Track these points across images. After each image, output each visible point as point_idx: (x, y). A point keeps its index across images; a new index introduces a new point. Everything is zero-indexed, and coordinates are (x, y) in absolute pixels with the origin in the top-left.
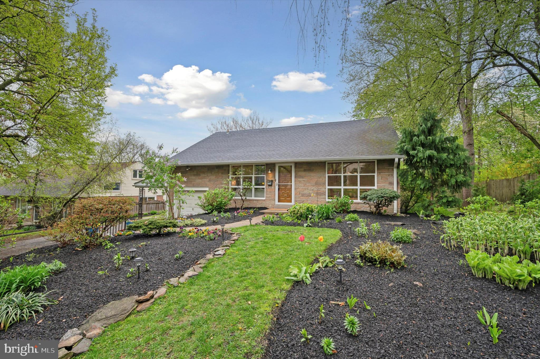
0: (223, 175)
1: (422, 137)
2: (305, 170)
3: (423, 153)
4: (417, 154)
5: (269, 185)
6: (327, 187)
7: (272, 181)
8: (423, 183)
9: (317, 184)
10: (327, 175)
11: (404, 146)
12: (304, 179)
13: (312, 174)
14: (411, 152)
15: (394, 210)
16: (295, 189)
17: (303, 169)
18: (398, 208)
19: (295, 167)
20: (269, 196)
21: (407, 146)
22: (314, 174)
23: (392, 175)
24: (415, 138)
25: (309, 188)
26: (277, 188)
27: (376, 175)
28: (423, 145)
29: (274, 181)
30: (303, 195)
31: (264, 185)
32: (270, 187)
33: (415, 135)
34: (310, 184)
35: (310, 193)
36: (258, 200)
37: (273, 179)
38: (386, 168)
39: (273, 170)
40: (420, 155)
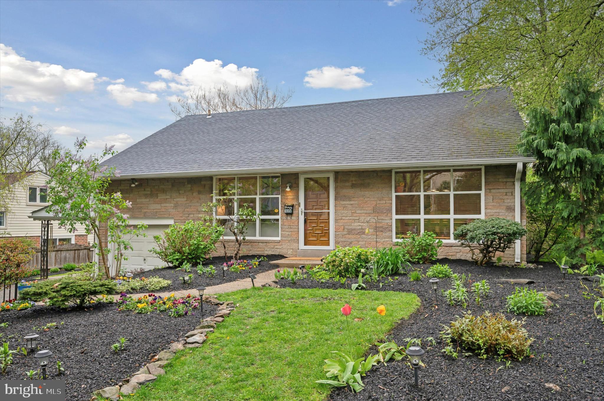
0: (201, 196)
1: (565, 125)
2: (353, 186)
3: (568, 153)
4: (556, 155)
5: (287, 214)
6: (395, 217)
7: (293, 206)
8: (567, 207)
9: (376, 211)
10: (394, 195)
11: (533, 141)
12: (352, 202)
13: (367, 193)
14: (547, 152)
15: (516, 256)
16: (336, 221)
17: (349, 184)
18: (522, 254)
19: (336, 180)
20: (287, 233)
21: (539, 141)
22: (371, 193)
23: (513, 194)
24: (553, 126)
25: (362, 219)
26: (302, 218)
27: (482, 193)
28: (567, 139)
29: (297, 206)
30: (350, 232)
31: (277, 214)
32: (289, 218)
33: (553, 121)
34: (362, 211)
35: (363, 227)
36: (266, 242)
37: (295, 203)
38: (500, 180)
39: (295, 186)
40: (562, 156)
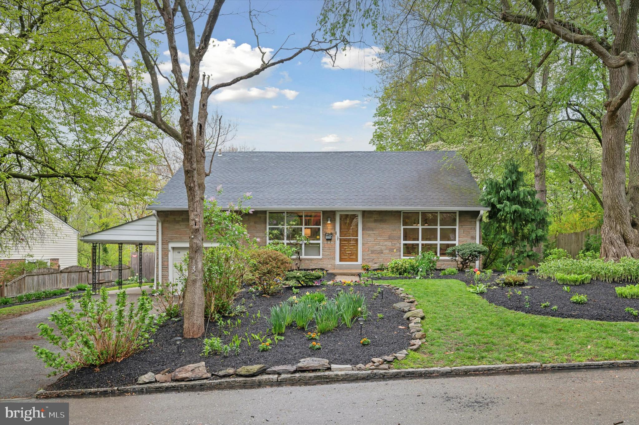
0: (257, 225)
1: (508, 191)
2: (376, 221)
3: (510, 208)
4: (503, 208)
5: (327, 240)
6: (403, 242)
7: (331, 234)
8: (507, 237)
9: (390, 238)
10: (402, 227)
11: (491, 199)
12: (374, 232)
13: (385, 226)
14: (498, 206)
15: (476, 267)
16: (363, 244)
17: (372, 219)
18: (479, 265)
19: (363, 216)
20: (327, 253)
21: (494, 200)
22: (388, 226)
23: (475, 229)
24: (502, 192)
25: (381, 243)
26: (338, 242)
27: (457, 227)
28: (508, 199)
29: (334, 234)
30: (373, 252)
31: (319, 239)
32: (329, 242)
33: (501, 189)
34: (382, 238)
35: (382, 249)
36: (311, 260)
37: (333, 232)
38: (468, 220)
39: (333, 221)
40: (507, 209)
